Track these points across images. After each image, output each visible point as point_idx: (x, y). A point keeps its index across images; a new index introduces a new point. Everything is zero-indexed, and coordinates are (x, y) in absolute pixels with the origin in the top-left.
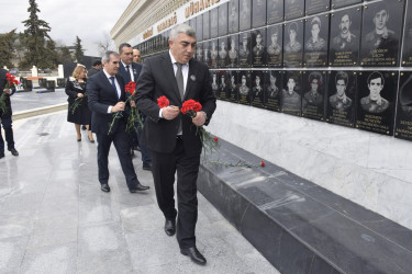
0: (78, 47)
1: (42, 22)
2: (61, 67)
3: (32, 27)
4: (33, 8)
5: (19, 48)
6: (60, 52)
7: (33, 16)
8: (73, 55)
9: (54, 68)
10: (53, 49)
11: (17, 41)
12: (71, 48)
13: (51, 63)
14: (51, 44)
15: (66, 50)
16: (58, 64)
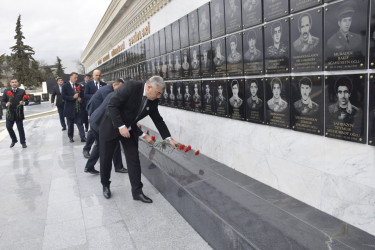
0: (59, 66)
1: (27, 47)
2: (44, 84)
3: (19, 52)
4: (19, 36)
5: (7, 69)
6: (43, 70)
7: (20, 43)
8: (54, 73)
9: (39, 85)
10: (37, 68)
11: (5, 63)
12: (52, 66)
13: (35, 80)
14: (35, 64)
15: (48, 69)
16: (42, 81)
